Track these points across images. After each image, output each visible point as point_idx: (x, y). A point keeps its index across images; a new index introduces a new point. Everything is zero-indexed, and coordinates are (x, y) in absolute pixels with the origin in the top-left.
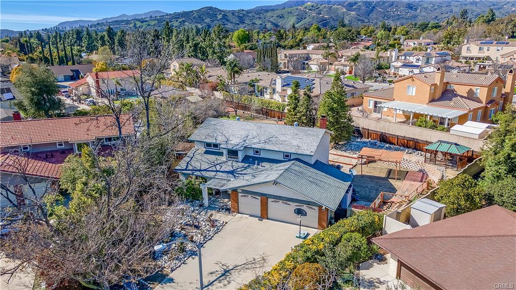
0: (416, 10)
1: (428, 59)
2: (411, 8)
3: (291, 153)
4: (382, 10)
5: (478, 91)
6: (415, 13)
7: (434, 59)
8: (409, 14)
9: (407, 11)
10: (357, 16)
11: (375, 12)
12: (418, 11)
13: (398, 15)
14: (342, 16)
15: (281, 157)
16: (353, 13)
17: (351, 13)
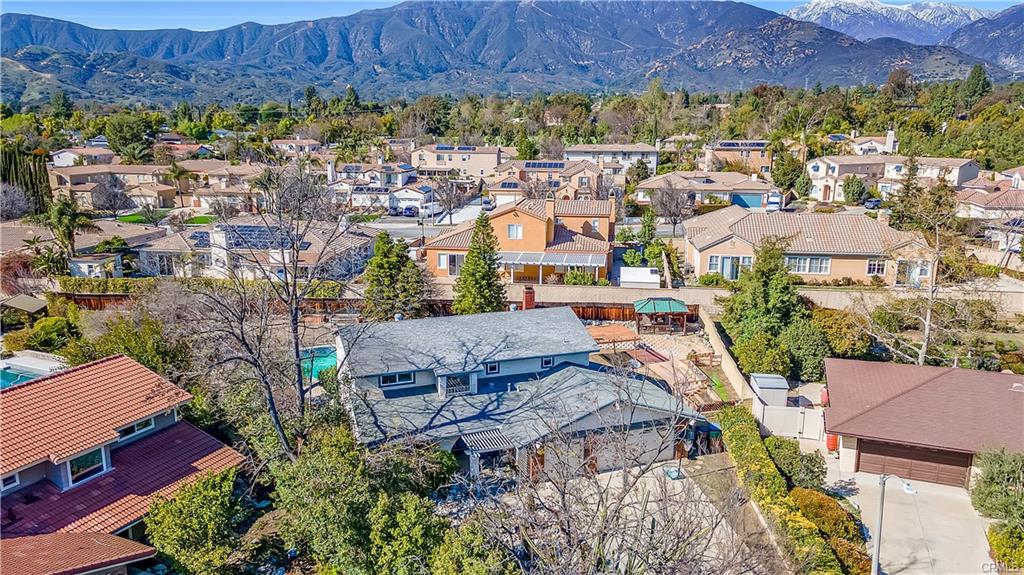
0: (188, 79)
1: (389, 176)
2: (177, 74)
3: (554, 356)
4: (115, 74)
5: (597, 224)
6: (187, 83)
7: (400, 176)
8: (175, 86)
9: (170, 79)
10: (61, 84)
11: (97, 77)
12: (192, 80)
13: (154, 86)
14: (20, 82)
15: (537, 368)
16: (49, 76)
17: (43, 75)
